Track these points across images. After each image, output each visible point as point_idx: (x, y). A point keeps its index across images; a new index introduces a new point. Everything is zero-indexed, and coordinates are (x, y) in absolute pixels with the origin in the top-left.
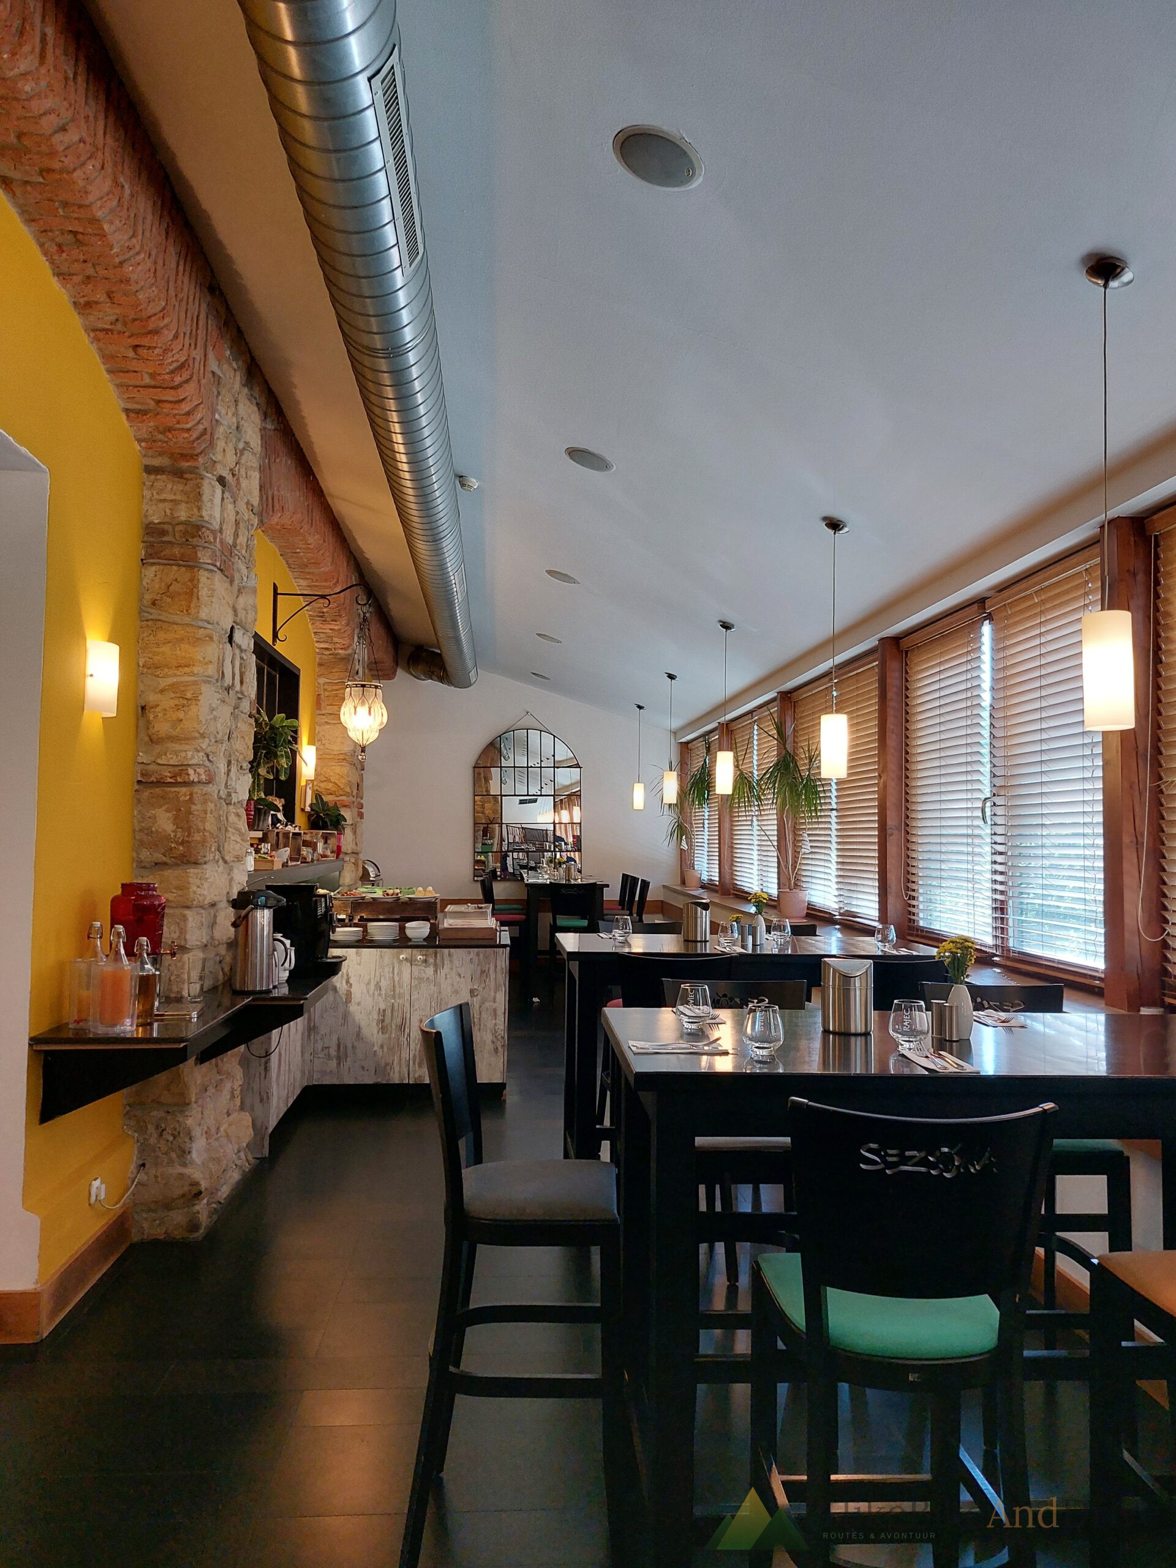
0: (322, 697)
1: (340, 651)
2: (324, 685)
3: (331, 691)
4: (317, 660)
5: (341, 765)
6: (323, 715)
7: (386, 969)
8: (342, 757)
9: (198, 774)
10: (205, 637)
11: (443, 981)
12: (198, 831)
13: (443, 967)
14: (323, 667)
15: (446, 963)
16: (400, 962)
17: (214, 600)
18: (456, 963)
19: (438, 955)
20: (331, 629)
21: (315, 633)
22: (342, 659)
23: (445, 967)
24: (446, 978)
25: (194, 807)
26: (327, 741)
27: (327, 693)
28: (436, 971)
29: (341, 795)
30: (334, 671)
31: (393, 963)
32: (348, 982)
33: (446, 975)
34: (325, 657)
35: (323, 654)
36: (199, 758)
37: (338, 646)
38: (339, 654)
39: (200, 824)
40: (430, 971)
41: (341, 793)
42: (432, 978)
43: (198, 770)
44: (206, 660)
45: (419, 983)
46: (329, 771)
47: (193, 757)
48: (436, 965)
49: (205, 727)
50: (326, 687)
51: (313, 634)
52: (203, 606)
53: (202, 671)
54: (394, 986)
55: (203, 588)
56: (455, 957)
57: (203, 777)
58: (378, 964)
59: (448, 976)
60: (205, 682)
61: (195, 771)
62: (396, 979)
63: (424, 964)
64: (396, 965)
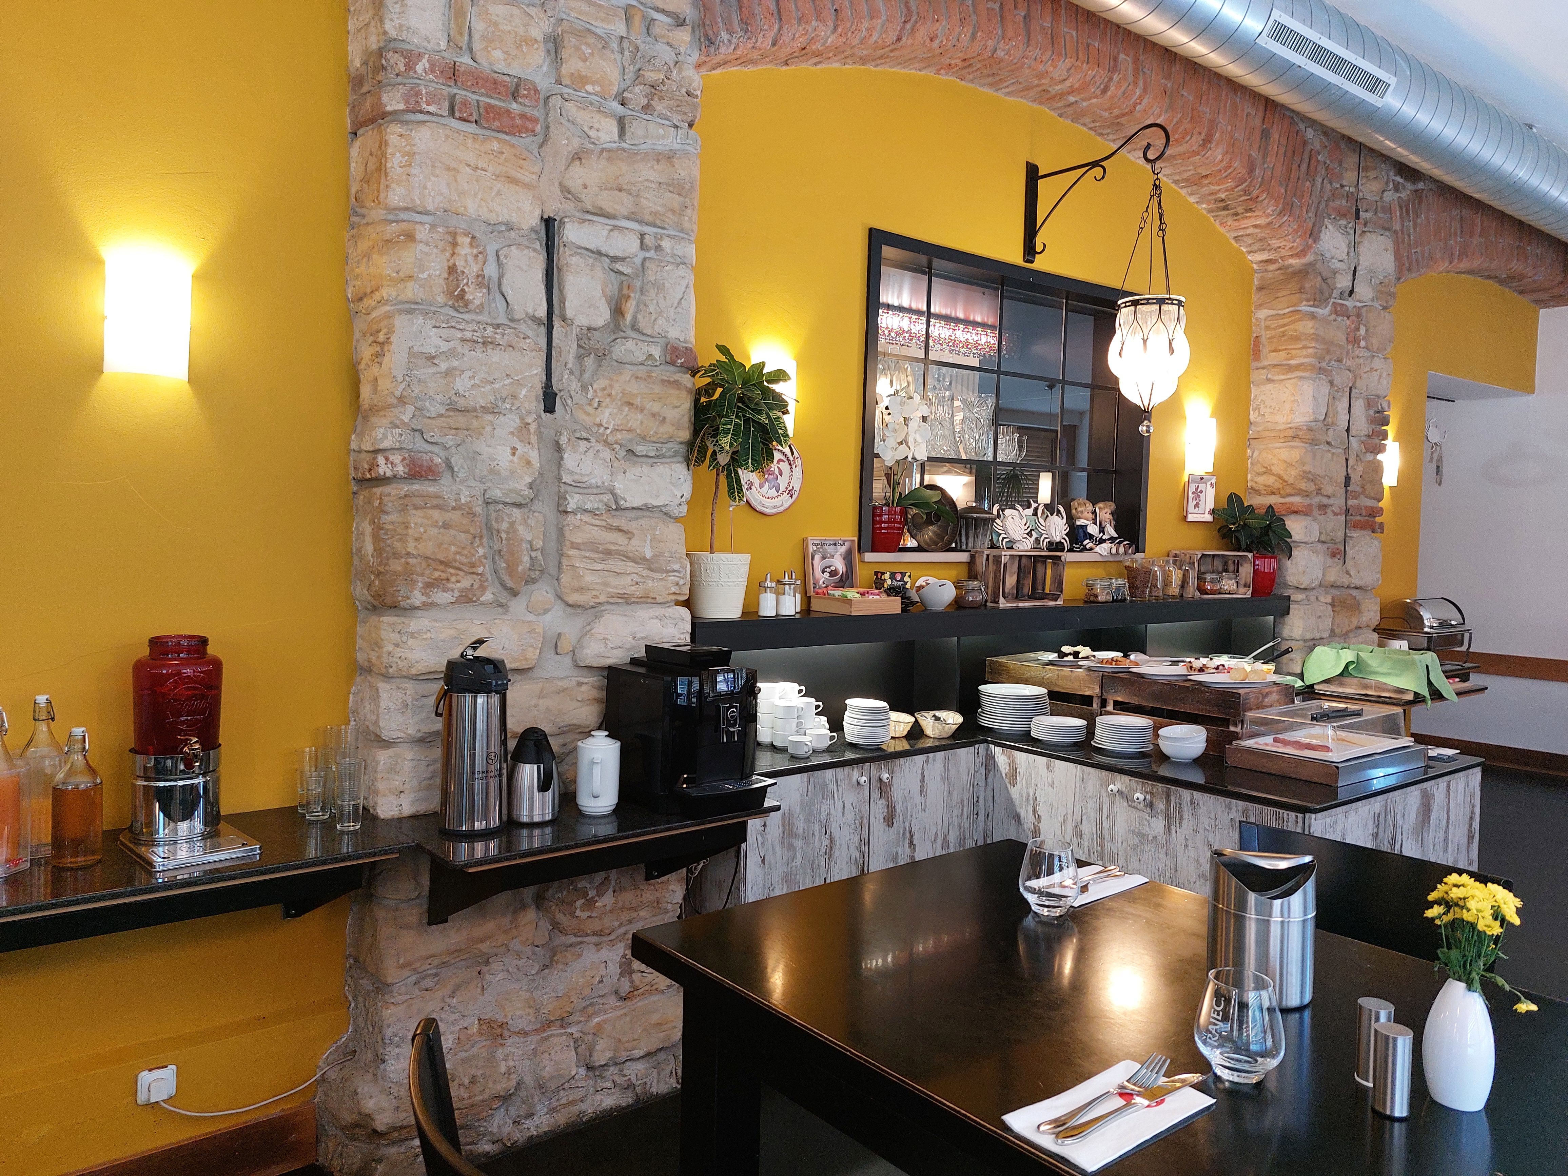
0: (1263, 340)
1: (1292, 261)
2: (1265, 319)
3: (1274, 329)
4: (1256, 282)
5: (1292, 447)
6: (1263, 368)
7: (1090, 804)
8: (1290, 433)
9: (392, 463)
10: (398, 236)
11: (1180, 849)
12: (396, 555)
13: (1181, 823)
14: (1264, 292)
15: (1185, 816)
16: (1112, 795)
17: (413, 171)
18: (1205, 822)
19: (1172, 798)
20: (1255, 226)
21: (1236, 238)
22: (1295, 274)
23: (1185, 823)
24: (1186, 846)
25: (385, 518)
26: (1268, 410)
27: (1270, 333)
28: (1168, 829)
29: (1292, 495)
30: (1279, 295)
31: (1101, 796)
32: (1035, 811)
33: (1186, 840)
34: (1270, 275)
35: (1266, 271)
36: (393, 437)
37: (1283, 253)
38: (1291, 266)
39: (398, 545)
40: (1158, 825)
41: (1288, 490)
42: (1162, 838)
43: (391, 458)
44: (402, 274)
45: (1140, 842)
46: (1270, 457)
47: (385, 436)
48: (1167, 817)
49: (403, 386)
50: (1268, 323)
51: (1233, 242)
52: (393, 185)
53: (394, 294)
54: (1102, 838)
55: (393, 154)
56: (1202, 811)
57: (401, 469)
58: (1077, 790)
59: (1190, 843)
60: (400, 311)
61: (387, 459)
62: (1106, 825)
63: (1149, 810)
64: (1105, 800)
